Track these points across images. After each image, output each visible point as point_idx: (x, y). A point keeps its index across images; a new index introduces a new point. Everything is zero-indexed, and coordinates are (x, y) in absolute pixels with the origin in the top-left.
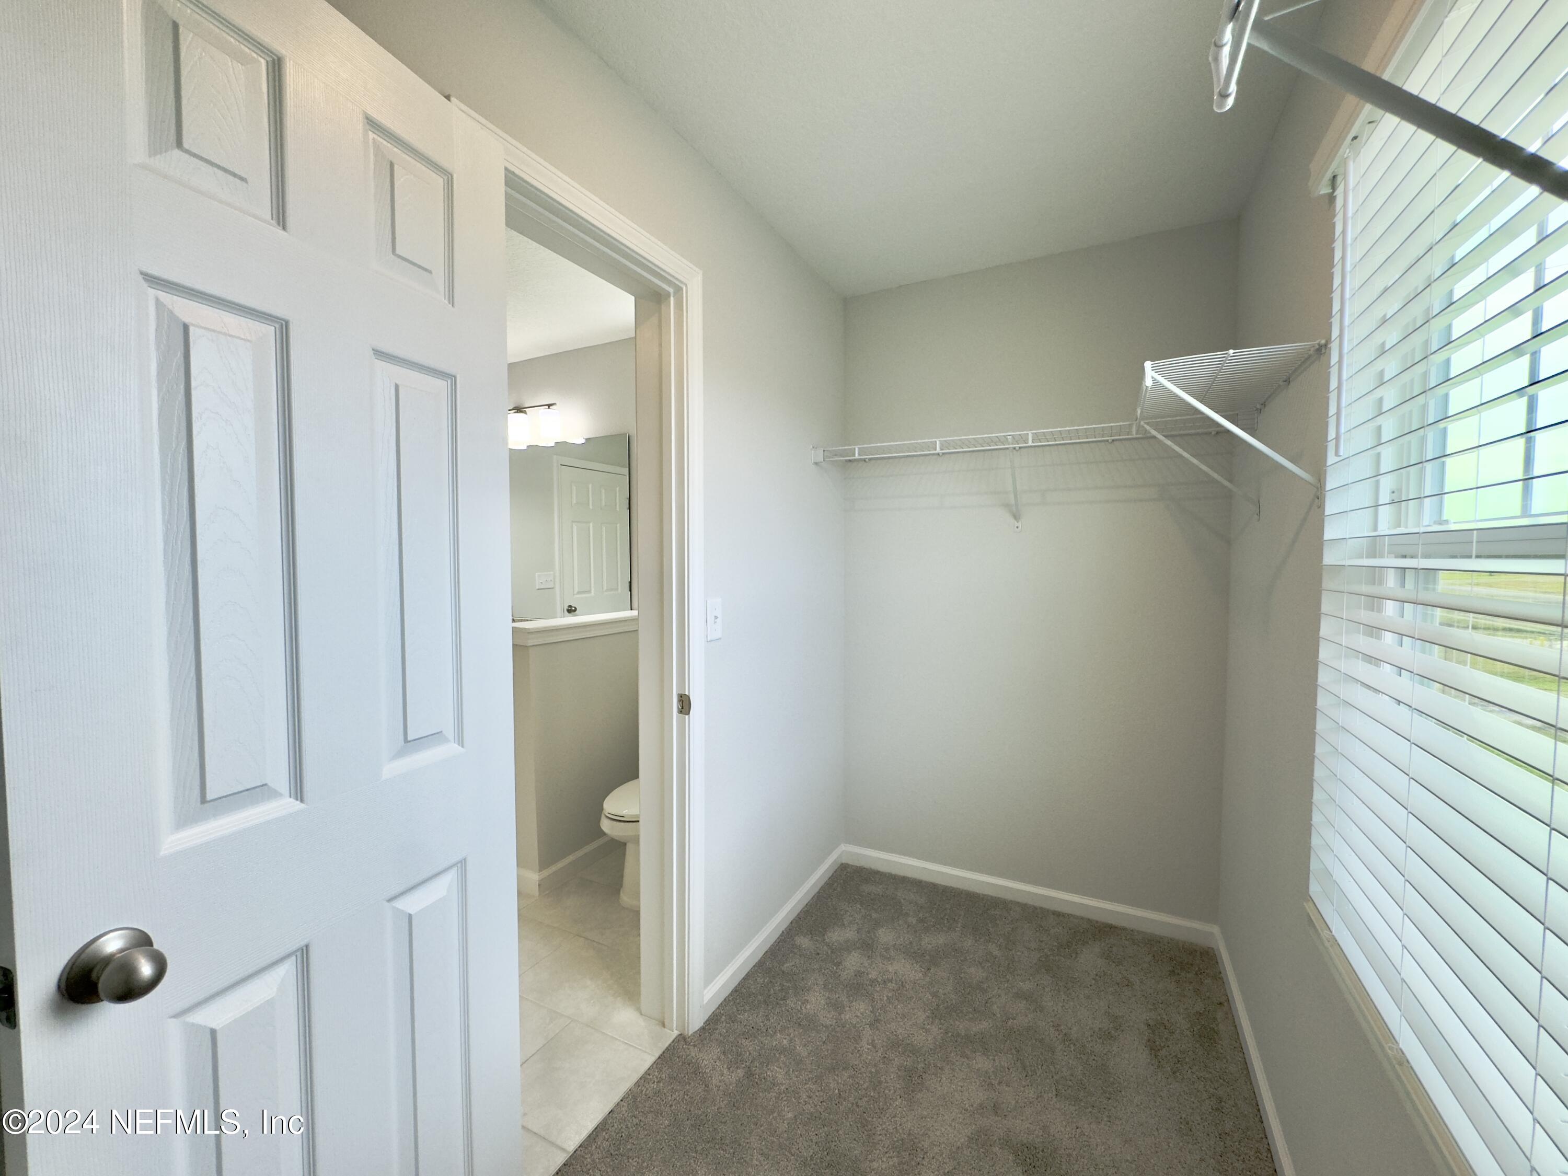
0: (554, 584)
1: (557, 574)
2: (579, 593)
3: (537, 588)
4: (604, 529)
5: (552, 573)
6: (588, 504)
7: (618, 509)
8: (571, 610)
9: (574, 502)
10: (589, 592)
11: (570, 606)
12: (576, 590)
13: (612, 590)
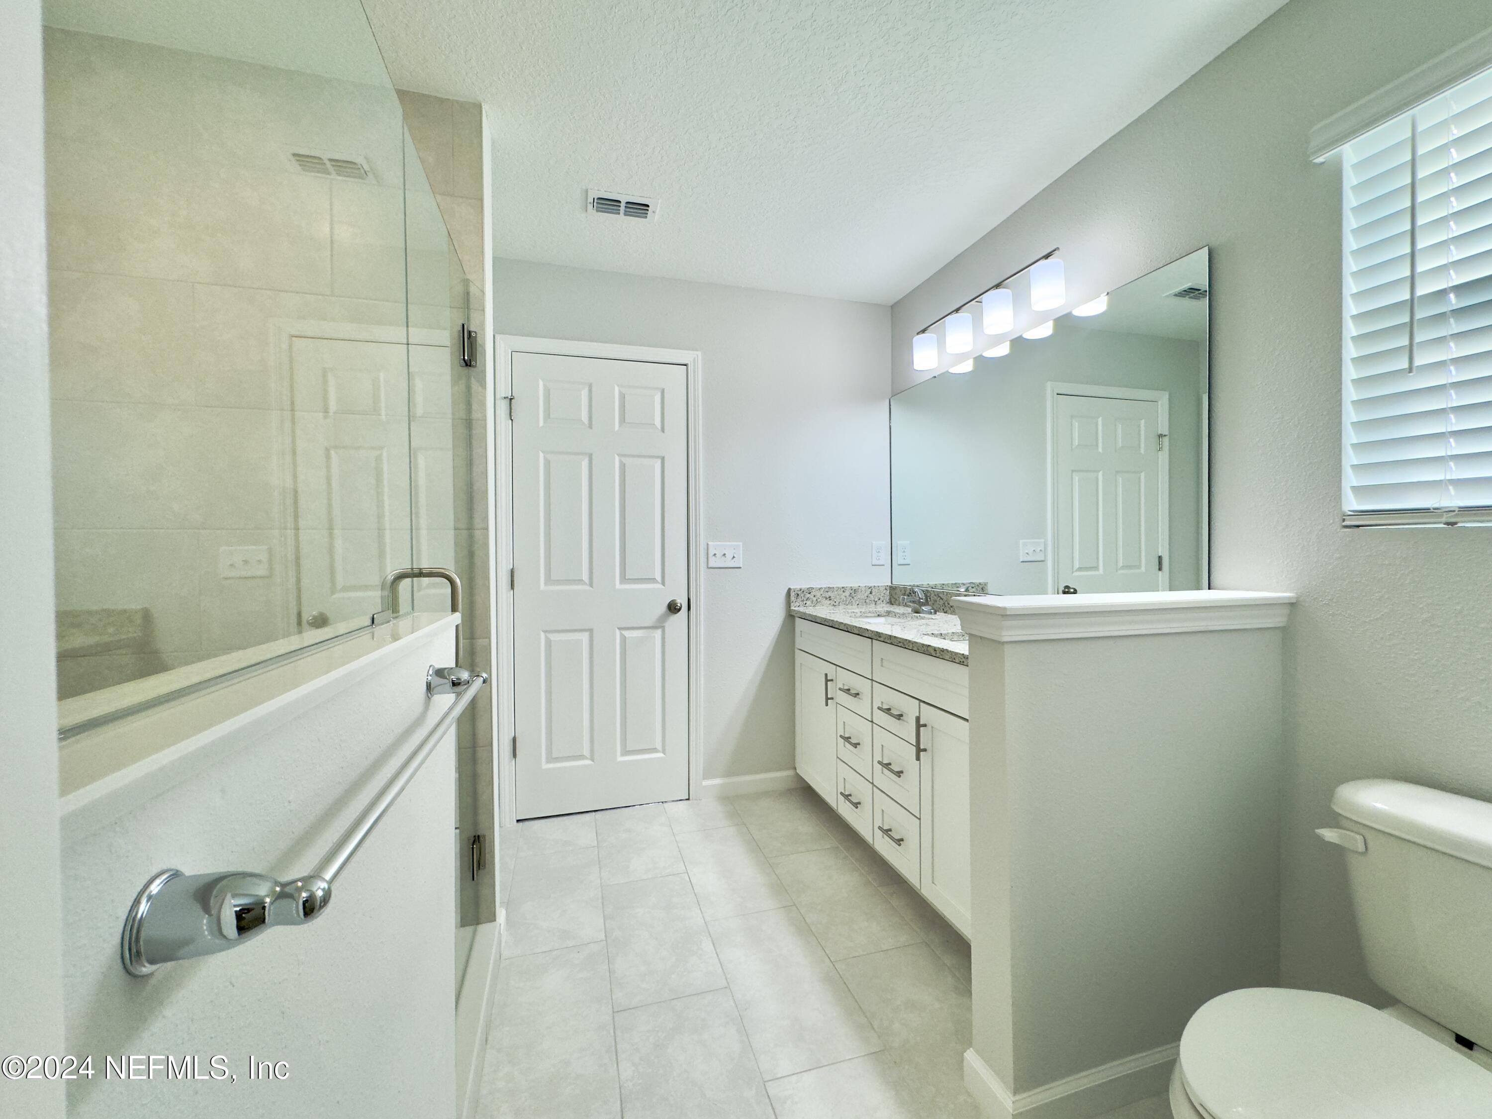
0: (1045, 556)
1: (1050, 543)
2: (1080, 569)
3: (1021, 560)
4: (1120, 480)
5: (1043, 540)
6: (1097, 446)
7: (1142, 451)
8: (1067, 591)
9: (1076, 443)
10: (1096, 568)
11: (1067, 587)
12: (1077, 565)
13: (1130, 567)
